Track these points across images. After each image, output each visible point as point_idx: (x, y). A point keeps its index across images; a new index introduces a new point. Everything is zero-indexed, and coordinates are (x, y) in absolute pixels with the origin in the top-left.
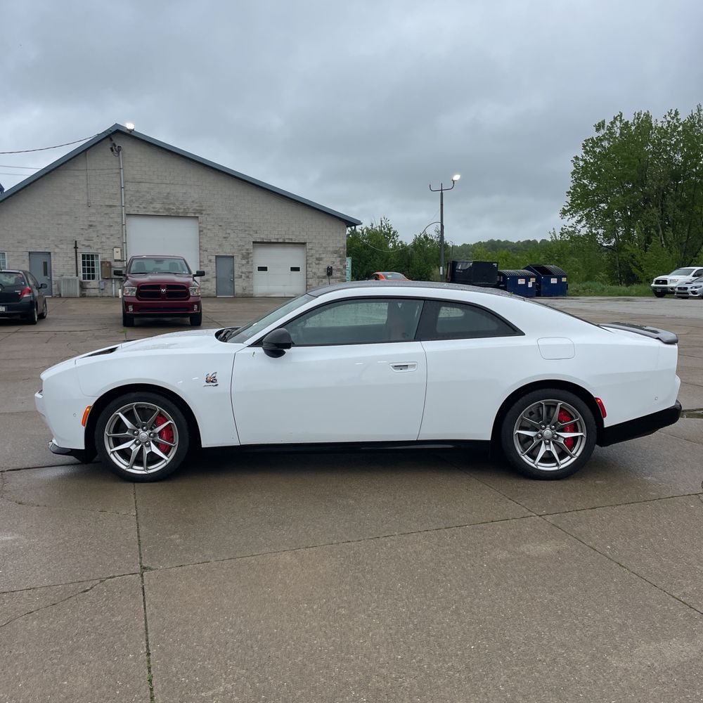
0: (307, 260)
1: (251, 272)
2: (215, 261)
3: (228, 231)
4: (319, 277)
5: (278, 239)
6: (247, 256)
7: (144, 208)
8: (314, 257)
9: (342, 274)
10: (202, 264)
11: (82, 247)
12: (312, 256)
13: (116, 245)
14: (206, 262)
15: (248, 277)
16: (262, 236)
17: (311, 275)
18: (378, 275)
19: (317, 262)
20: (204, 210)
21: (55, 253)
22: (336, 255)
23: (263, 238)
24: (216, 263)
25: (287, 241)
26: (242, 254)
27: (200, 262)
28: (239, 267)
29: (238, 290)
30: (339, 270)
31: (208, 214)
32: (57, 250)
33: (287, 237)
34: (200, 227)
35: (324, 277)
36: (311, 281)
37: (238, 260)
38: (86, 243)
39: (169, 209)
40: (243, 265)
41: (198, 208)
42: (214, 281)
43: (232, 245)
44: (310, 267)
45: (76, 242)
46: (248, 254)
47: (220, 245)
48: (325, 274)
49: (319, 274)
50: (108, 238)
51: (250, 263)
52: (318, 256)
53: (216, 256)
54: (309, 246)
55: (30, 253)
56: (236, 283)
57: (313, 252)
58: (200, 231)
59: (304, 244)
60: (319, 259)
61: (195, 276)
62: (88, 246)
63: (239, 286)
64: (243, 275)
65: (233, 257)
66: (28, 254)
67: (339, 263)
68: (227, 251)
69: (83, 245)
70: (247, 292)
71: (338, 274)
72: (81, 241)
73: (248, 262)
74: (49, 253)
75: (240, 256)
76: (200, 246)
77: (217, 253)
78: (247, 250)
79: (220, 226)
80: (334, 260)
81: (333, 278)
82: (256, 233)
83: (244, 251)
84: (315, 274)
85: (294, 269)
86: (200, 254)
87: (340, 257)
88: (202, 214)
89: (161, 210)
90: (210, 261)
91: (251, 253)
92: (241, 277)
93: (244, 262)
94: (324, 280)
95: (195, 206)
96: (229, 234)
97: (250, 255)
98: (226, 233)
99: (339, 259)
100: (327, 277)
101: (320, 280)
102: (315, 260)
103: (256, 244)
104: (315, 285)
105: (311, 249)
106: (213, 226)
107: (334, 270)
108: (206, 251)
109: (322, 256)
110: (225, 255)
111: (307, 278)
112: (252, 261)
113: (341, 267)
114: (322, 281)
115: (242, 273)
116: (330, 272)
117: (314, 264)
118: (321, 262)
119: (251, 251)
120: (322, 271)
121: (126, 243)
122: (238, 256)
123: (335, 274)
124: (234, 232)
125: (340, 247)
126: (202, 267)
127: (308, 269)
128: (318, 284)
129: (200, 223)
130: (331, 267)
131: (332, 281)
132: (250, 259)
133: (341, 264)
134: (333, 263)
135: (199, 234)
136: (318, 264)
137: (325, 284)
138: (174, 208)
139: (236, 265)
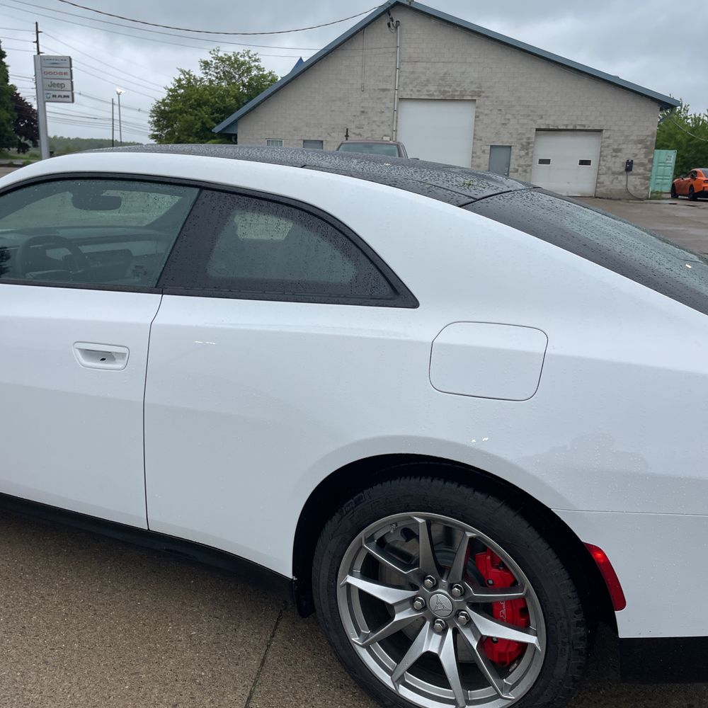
0: (601, 152)
1: (530, 166)
2: (489, 152)
3: (508, 116)
4: (614, 173)
5: (567, 125)
6: (527, 147)
7: (418, 91)
8: (611, 147)
9: (645, 170)
10: (474, 155)
11: (353, 136)
12: (608, 147)
13: (386, 133)
15: (525, 171)
16: (547, 122)
17: (604, 170)
18: (696, 172)
19: (614, 154)
20: (483, 92)
21: (327, 142)
22: (640, 146)
23: (549, 125)
24: (490, 154)
25: (578, 128)
26: (522, 144)
27: (473, 153)
28: (517, 160)
30: (642, 165)
31: (487, 97)
32: (329, 139)
33: (579, 123)
34: (476, 112)
35: (621, 173)
36: (602, 178)
37: (516, 151)
38: (357, 131)
39: (445, 92)
40: (521, 157)
41: (477, 90)
43: (511, 134)
44: (604, 161)
45: (347, 130)
46: (529, 143)
47: (497, 133)
48: (623, 169)
49: (614, 170)
50: (379, 126)
51: (530, 154)
52: (616, 147)
53: (491, 146)
54: (605, 134)
55: (304, 141)
57: (610, 141)
58: (477, 117)
59: (600, 131)
60: (617, 151)
62: (360, 134)
64: (520, 169)
65: (510, 147)
66: (302, 142)
67: (642, 156)
68: (504, 140)
69: (354, 133)
71: (641, 170)
72: (352, 128)
73: (527, 154)
74: (322, 142)
75: (519, 147)
76: (474, 135)
77: (494, 142)
78: (528, 138)
79: (500, 110)
80: (636, 152)
81: (632, 175)
82: (541, 118)
83: (525, 140)
84: (609, 169)
85: (583, 163)
86: (474, 143)
87: (645, 148)
88: (480, 96)
89: (435, 93)
90: (484, 152)
91: (532, 143)
92: (517, 171)
93: (523, 153)
94: (621, 177)
95: (473, 88)
96: (509, 119)
97: (531, 145)
98: (505, 119)
99: (644, 150)
100: (625, 173)
101: (616, 176)
102: (612, 151)
103: (540, 132)
104: (607, 183)
105: (608, 138)
106: (491, 110)
107: (636, 164)
108: (481, 140)
109: (620, 147)
110: (501, 144)
111: (598, 174)
112: (532, 152)
113: (646, 161)
114: (617, 178)
115: (519, 166)
116: (629, 166)
117: (609, 157)
118: (619, 154)
119: (533, 140)
120: (619, 165)
121: (396, 131)
122: (516, 146)
123: (636, 169)
124: (515, 118)
125: (648, 136)
126: (474, 159)
127: (601, 162)
128: (612, 182)
129: (477, 108)
130: (632, 161)
131: (631, 178)
132: (530, 150)
133: (645, 157)
134: (636, 155)
135: (475, 121)
136: (615, 156)
137: (620, 182)
138: (450, 90)
139: (512, 157)
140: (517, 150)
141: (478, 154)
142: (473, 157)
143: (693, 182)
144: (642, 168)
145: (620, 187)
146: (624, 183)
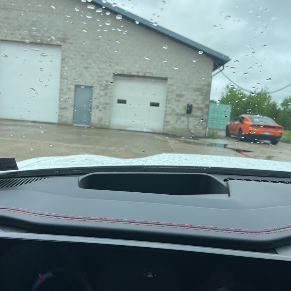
0: (167, 96)
1: (108, 104)
3: (90, 61)
4: (177, 114)
5: (138, 72)
6: (106, 88)
7: (12, 34)
8: (175, 93)
9: (203, 113)
10: (62, 92)
12: (172, 92)
14: (65, 90)
15: (105, 108)
16: (123, 68)
17: (169, 111)
18: (243, 118)
19: (177, 98)
20: (68, 39)
22: (198, 93)
23: (123, 71)
24: (75, 91)
25: (148, 75)
26: (102, 86)
27: (61, 90)
28: (98, 98)
29: (94, 119)
30: (199, 109)
31: (71, 43)
33: (148, 71)
34: (62, 55)
35: (183, 115)
36: (169, 118)
37: (97, 91)
39: (34, 36)
40: (101, 96)
41: (63, 37)
42: (72, 109)
43: (92, 76)
44: (169, 103)
46: (108, 85)
47: (81, 75)
48: (184, 112)
49: (178, 111)
51: (109, 94)
52: (179, 93)
53: (76, 85)
54: (170, 82)
56: (93, 114)
57: (174, 88)
58: (63, 60)
59: (166, 79)
60: (180, 96)
63: (96, 116)
64: (101, 106)
65: (92, 87)
67: (200, 102)
68: (87, 81)
70: (103, 123)
71: (199, 113)
73: (106, 94)
75: (99, 87)
76: (61, 74)
77: (78, 82)
78: (107, 81)
79: (82, 56)
80: (195, 98)
81: (192, 116)
82: (117, 64)
83: (104, 83)
84: (173, 110)
85: (153, 104)
86: (61, 82)
87: (202, 95)
88: (65, 42)
89: (26, 37)
90: (69, 89)
91: (110, 85)
92: (98, 107)
93: (102, 93)
94: (183, 118)
95: (60, 34)
96: (90, 64)
97: (109, 87)
98: (87, 63)
99: (202, 97)
100: (186, 115)
101: (179, 117)
102: (174, 96)
103: (117, 77)
104: (172, 122)
105: (172, 85)
106: (75, 55)
107: (195, 108)
108: (67, 79)
109: (184, 93)
110: (84, 85)
111: (165, 115)
112: (111, 93)
113: (203, 106)
114: (180, 119)
115: (100, 103)
116: (189, 109)
117: (173, 100)
118: (182, 99)
120: (181, 108)
122: (97, 87)
123: (195, 112)
124: (95, 63)
125: (204, 85)
126: (61, 95)
128: (176, 122)
129: (63, 52)
130: (192, 105)
131: (191, 119)
132: (108, 91)
133: (203, 103)
134: (194, 100)
135: (62, 63)
136: (178, 101)
137: (183, 122)
138: (39, 35)
139: (94, 96)
142: (60, 93)
143: (241, 126)
144: (200, 112)
145: (183, 126)
146: (186, 123)
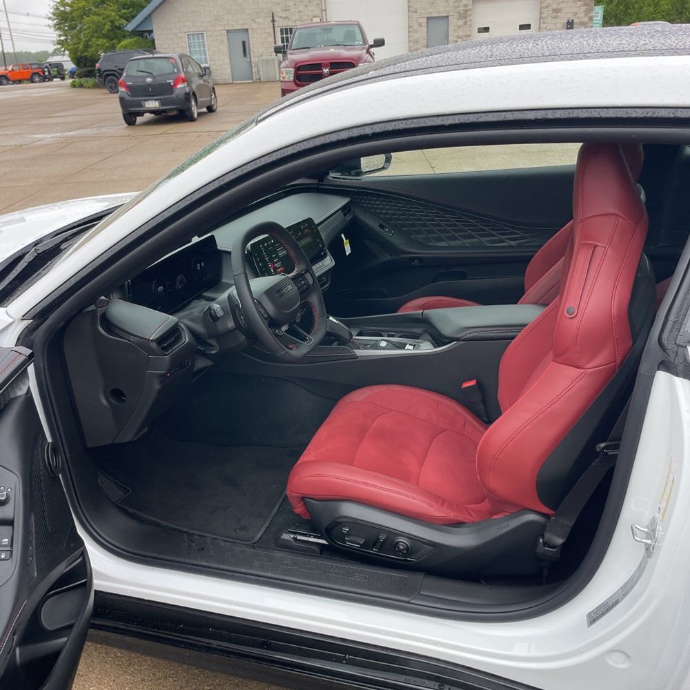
0: (541, 13)
1: (470, 36)
2: (426, 24)
6: (465, 15)
8: (550, 9)
10: (410, 29)
11: (281, 20)
12: (547, 7)
13: (315, 13)
19: (554, 15)
21: (253, 29)
22: (579, 3)
24: (427, 27)
26: (459, 13)
27: (409, 27)
28: (455, 31)
30: (583, 24)
32: (254, 26)
37: (453, 21)
38: (284, 14)
40: (460, 27)
43: (446, 2)
44: (544, 23)
45: (273, 14)
46: (466, 11)
47: (432, 3)
50: (306, 6)
51: (469, 23)
52: (555, 7)
53: (428, 18)
55: (228, 31)
57: (550, 1)
60: (556, 11)
61: (371, 46)
62: (286, 18)
64: (459, 40)
65: (447, 17)
66: (225, 31)
67: (583, 15)
68: (441, 10)
69: (281, 17)
72: (277, 10)
73: (465, 23)
74: (247, 30)
75: (456, 15)
76: (409, 7)
77: (430, 13)
78: (465, 6)
80: (576, 10)
83: (462, 8)
85: (523, 27)
86: (409, 17)
87: (585, 5)
90: (420, 25)
91: (470, 10)
93: (461, 22)
97: (469, 13)
99: (584, 8)
102: (551, 12)
107: (576, 24)
108: (416, 12)
109: (562, 5)
110: (438, 15)
112: (471, 20)
113: (586, 20)
115: (458, 37)
117: (549, 18)
118: (559, 14)
119: (470, 8)
120: (559, 27)
121: (325, 10)
122: (453, 15)
126: (411, 34)
127: (541, 25)
130: (573, 20)
132: (468, 19)
133: (586, 15)
134: (576, 14)
136: (556, 17)
139: (451, 28)
140: (455, 20)
141: (415, 28)
142: (409, 32)
